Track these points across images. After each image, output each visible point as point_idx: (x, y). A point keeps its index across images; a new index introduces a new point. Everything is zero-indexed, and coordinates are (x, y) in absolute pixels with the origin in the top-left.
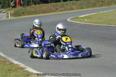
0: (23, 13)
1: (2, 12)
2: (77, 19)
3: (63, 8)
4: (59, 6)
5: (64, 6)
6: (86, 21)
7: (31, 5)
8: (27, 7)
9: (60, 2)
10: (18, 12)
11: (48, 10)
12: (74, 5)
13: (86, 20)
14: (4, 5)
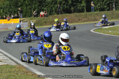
0: (45, 22)
1: (24, 21)
2: (100, 30)
3: (86, 19)
4: (82, 17)
5: (87, 17)
6: (110, 33)
7: (53, 15)
8: (50, 17)
9: (83, 12)
10: (40, 21)
11: (70, 20)
12: (98, 15)
13: (110, 31)
14: (26, 14)
